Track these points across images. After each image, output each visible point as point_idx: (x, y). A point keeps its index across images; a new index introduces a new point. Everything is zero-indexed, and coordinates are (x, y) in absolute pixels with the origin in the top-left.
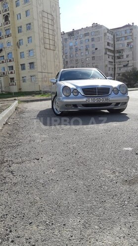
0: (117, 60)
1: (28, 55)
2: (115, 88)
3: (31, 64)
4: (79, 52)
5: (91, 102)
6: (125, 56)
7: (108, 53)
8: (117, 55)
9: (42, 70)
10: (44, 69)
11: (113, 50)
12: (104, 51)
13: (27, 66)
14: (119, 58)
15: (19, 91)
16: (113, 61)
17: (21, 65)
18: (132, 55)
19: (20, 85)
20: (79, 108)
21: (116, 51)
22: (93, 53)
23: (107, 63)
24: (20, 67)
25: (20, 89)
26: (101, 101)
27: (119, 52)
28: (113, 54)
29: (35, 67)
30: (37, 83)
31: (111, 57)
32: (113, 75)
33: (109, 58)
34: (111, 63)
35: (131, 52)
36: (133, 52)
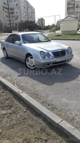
0: (11, 15)
2: (67, 50)
5: (58, 61)
6: (15, 13)
7: (5, 10)
8: (10, 11)
12: (2, 8)
14: (12, 13)
16: (8, 15)
18: (19, 12)
20: (50, 65)
21: (10, 9)
23: (5, 16)
27: (12, 9)
28: (8, 11)
31: (7, 13)
32: (9, 24)
33: (6, 13)
34: (7, 16)
35: (19, 10)
36: (20, 10)
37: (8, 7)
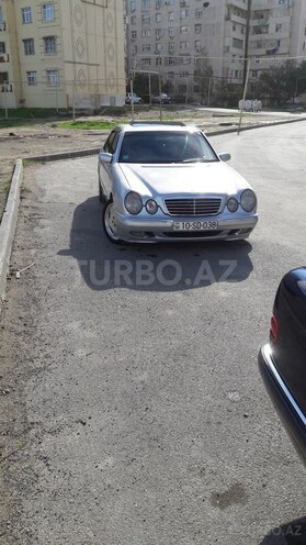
0: (252, 37)
1: (40, 17)
2: (232, 198)
3: (49, 40)
4: (164, 10)
5: (181, 229)
6: (272, 29)
7: (234, 17)
8: (254, 23)
9: (74, 57)
10: (80, 55)
11: (246, 9)
12: (224, 11)
13: (39, 45)
14: (258, 31)
15: (20, 106)
16: (243, 38)
17: (25, 41)
18: (288, 25)
19: (21, 92)
20: (157, 237)
21: (252, 13)
22: (199, 14)
23: (229, 42)
24: (22, 45)
25: (22, 101)
26: (202, 228)
27: (260, 15)
28: (244, 21)
29: (58, 48)
30: (62, 87)
31: (238, 28)
32: (240, 75)
33: (234, 29)
34: (237, 43)
35: (289, 18)
36: (292, 18)
37: (249, 8)
